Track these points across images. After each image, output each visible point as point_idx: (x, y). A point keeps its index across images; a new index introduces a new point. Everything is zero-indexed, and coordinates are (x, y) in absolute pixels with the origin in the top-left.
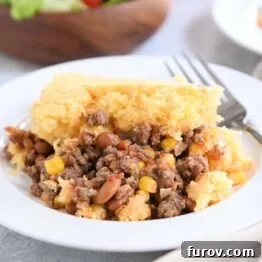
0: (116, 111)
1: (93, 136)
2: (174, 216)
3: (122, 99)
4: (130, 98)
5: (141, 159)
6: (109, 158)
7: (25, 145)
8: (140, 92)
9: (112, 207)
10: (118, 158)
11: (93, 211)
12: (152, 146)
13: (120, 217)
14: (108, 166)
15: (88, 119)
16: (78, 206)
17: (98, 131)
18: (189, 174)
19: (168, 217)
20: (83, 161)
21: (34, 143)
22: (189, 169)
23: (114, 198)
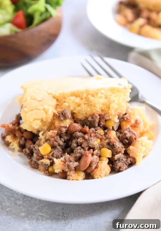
0: (75, 108)
1: (66, 127)
2: (126, 169)
3: (78, 100)
4: (82, 99)
5: (98, 138)
6: (80, 140)
7: (17, 135)
8: (88, 94)
9: (89, 171)
10: (86, 140)
11: (78, 175)
12: (101, 127)
13: (95, 176)
14: (81, 145)
15: (59, 116)
16: (68, 174)
17: (67, 123)
18: (127, 141)
19: (122, 171)
20: (61, 143)
21: (22, 133)
22: (127, 138)
23: (90, 166)
